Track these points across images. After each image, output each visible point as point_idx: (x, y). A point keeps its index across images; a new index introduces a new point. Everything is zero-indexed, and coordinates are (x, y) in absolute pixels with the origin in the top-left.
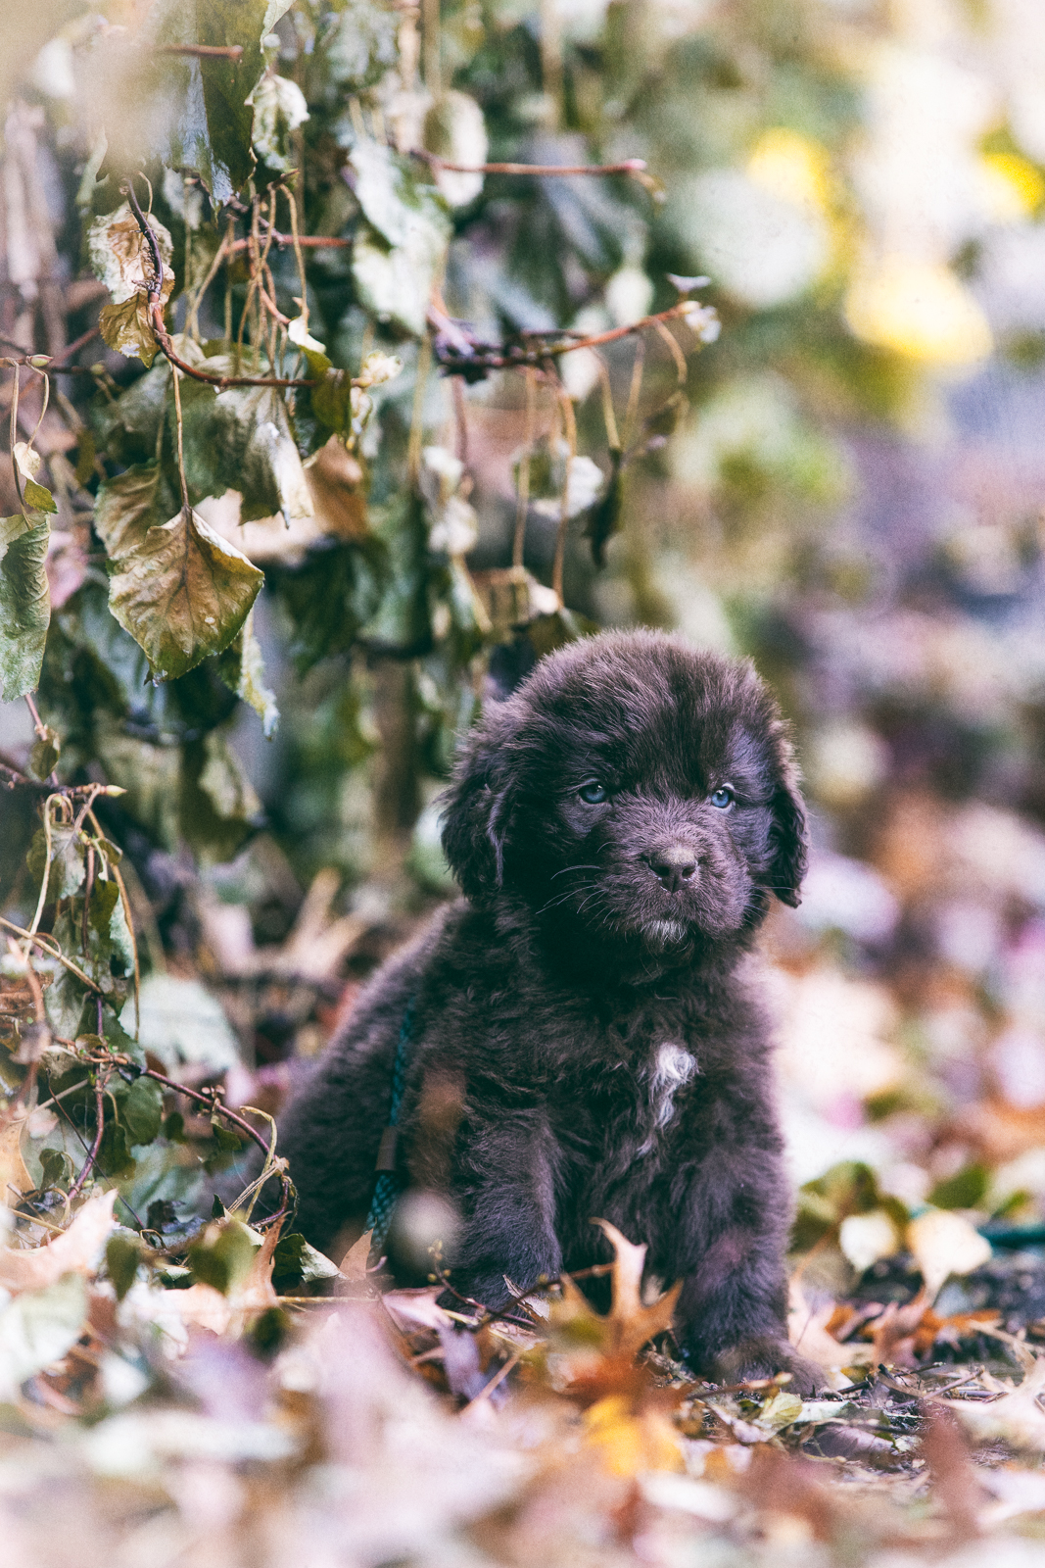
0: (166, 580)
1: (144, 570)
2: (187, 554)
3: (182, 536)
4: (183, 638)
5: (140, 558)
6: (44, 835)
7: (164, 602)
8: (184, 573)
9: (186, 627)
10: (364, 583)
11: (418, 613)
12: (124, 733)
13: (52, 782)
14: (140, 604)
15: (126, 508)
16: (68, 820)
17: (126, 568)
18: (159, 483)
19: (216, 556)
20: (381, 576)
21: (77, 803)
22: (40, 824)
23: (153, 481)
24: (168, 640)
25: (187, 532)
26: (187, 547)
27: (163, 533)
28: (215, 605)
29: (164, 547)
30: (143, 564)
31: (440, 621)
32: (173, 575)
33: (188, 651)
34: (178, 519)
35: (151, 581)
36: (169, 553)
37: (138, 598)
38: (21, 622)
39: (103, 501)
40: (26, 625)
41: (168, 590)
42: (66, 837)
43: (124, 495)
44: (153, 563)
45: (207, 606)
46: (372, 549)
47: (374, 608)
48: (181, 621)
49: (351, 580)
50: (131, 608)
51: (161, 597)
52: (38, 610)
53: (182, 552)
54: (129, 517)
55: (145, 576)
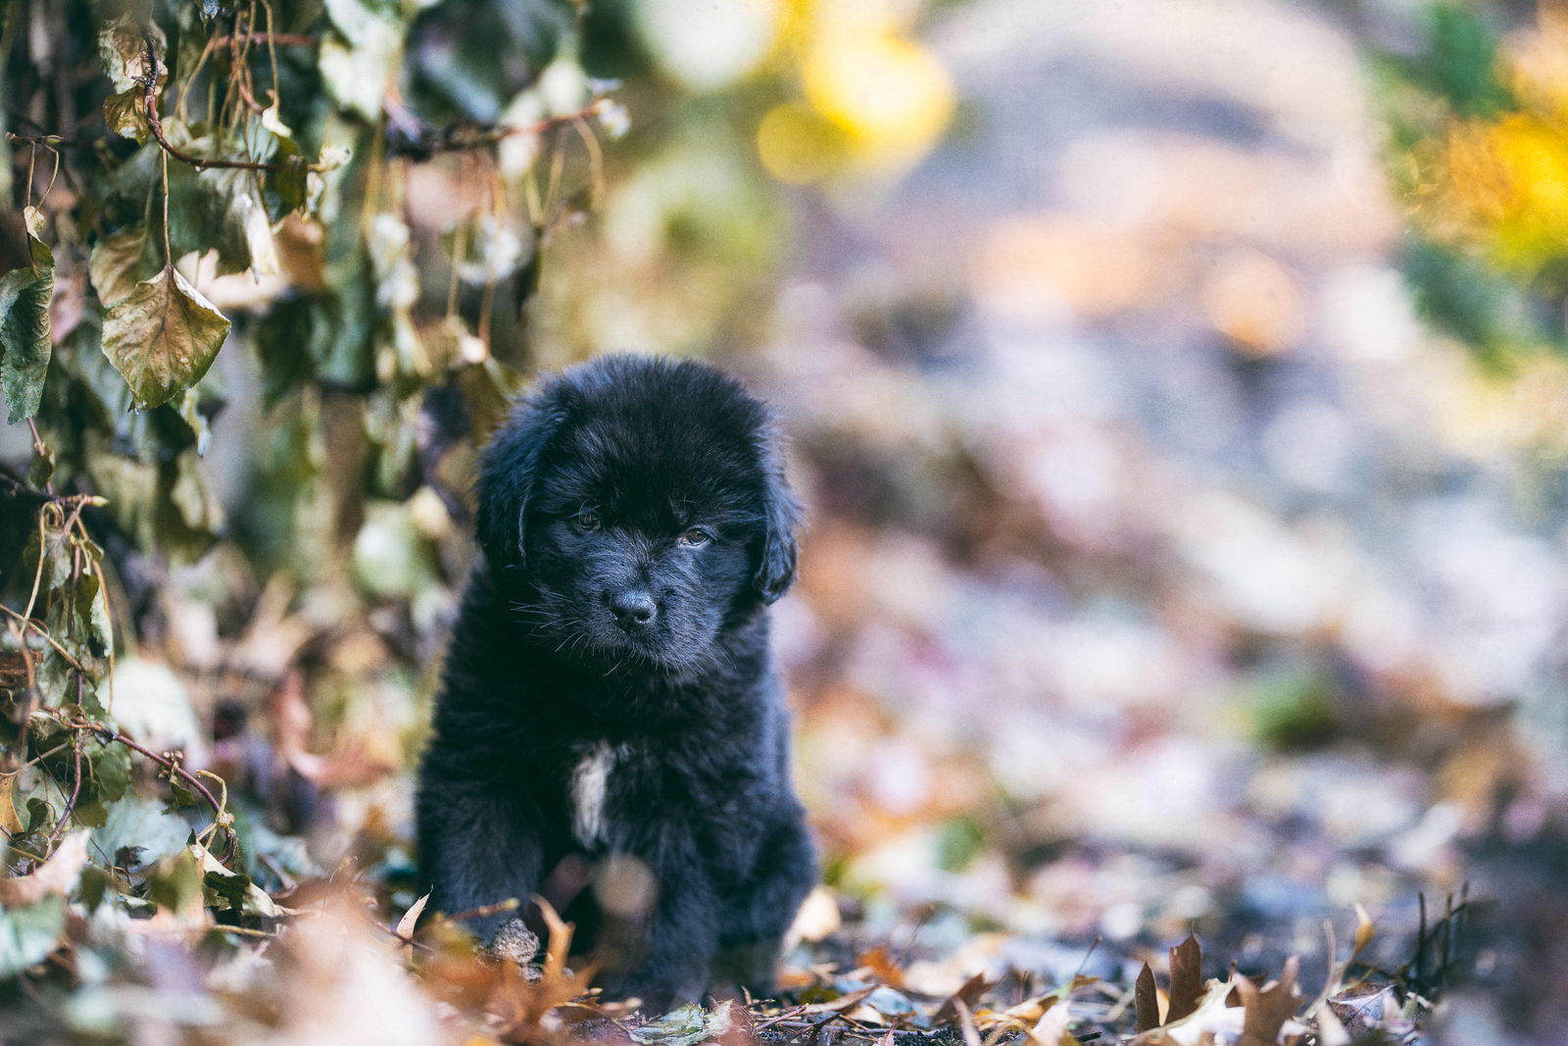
0: (149, 326)
1: (132, 317)
2: (167, 305)
3: (165, 289)
4: (162, 374)
5: (129, 307)
6: (39, 534)
7: (147, 345)
8: (164, 320)
9: (165, 366)
10: (321, 331)
11: (366, 357)
12: (109, 451)
13: (47, 491)
14: (128, 345)
15: (117, 261)
16: (60, 523)
17: (117, 315)
18: (147, 240)
19: (192, 307)
20: (335, 322)
21: (68, 510)
22: (38, 527)
23: (141, 240)
24: (150, 376)
25: (169, 287)
26: (168, 299)
27: (149, 287)
28: (189, 348)
29: (148, 299)
30: (131, 312)
31: (385, 365)
32: (156, 321)
33: (165, 384)
34: (162, 275)
35: (138, 325)
36: (153, 303)
37: (126, 340)
38: (26, 356)
39: (98, 256)
40: (31, 359)
41: (151, 334)
42: (57, 537)
43: (116, 250)
44: (139, 312)
45: (182, 348)
46: (329, 302)
47: (328, 351)
48: (161, 360)
49: (309, 328)
50: (119, 349)
51: (145, 340)
52: (41, 348)
53: (163, 303)
54: (119, 269)
55: (132, 322)
